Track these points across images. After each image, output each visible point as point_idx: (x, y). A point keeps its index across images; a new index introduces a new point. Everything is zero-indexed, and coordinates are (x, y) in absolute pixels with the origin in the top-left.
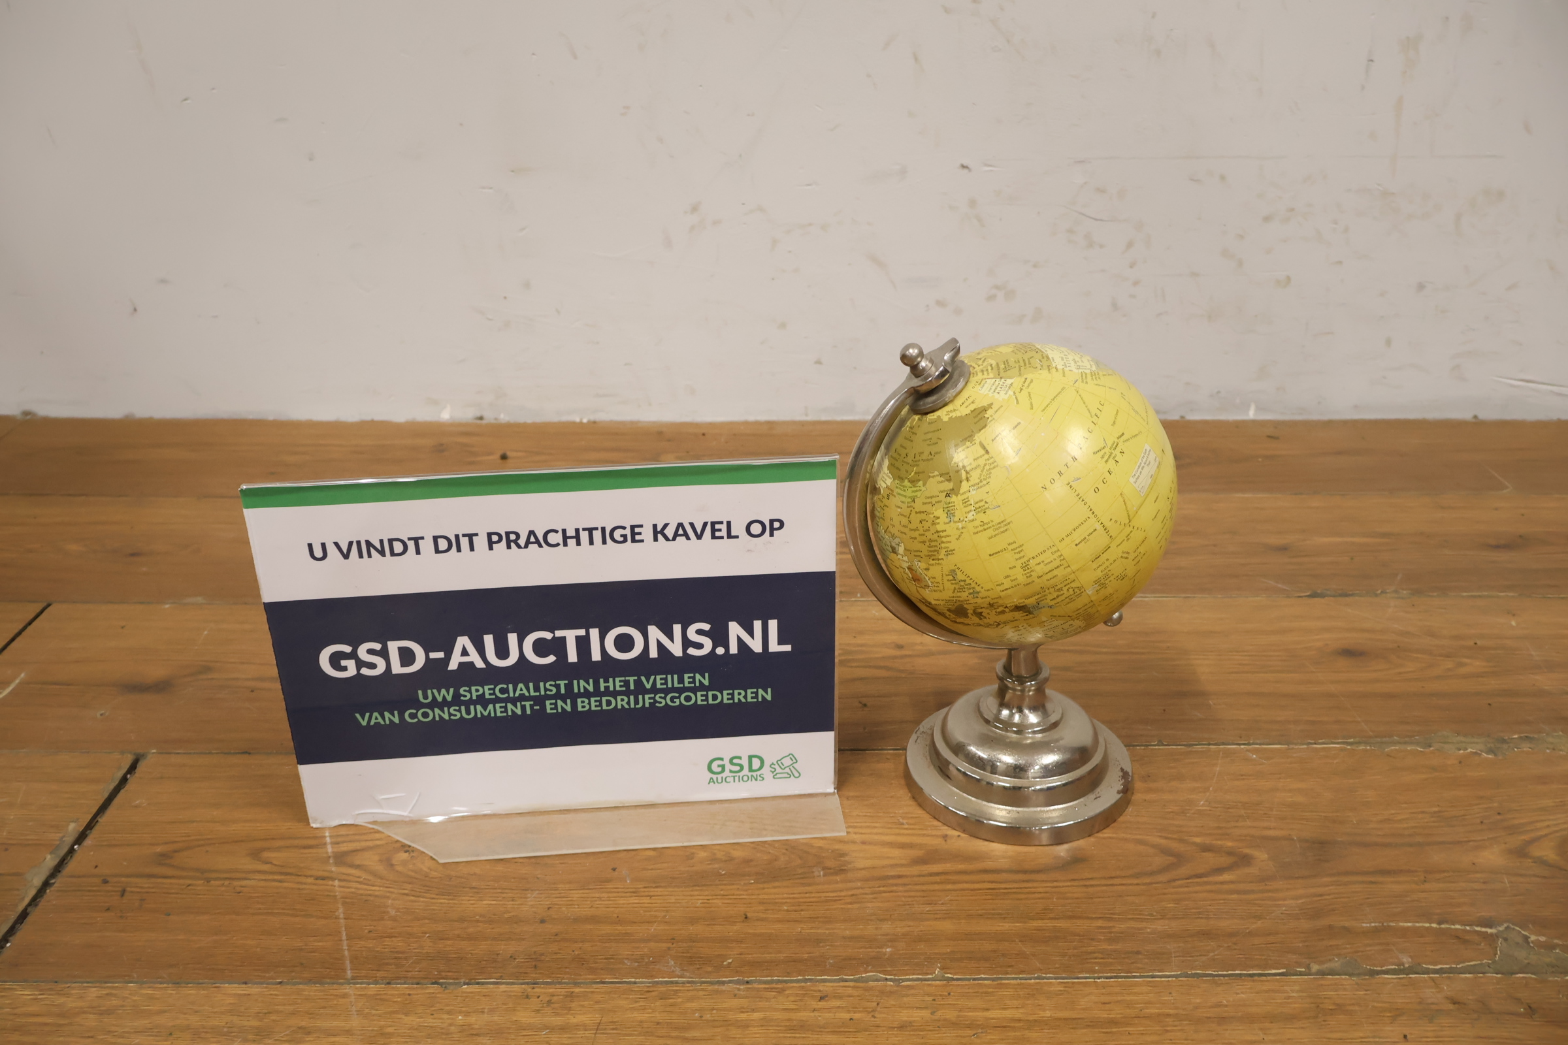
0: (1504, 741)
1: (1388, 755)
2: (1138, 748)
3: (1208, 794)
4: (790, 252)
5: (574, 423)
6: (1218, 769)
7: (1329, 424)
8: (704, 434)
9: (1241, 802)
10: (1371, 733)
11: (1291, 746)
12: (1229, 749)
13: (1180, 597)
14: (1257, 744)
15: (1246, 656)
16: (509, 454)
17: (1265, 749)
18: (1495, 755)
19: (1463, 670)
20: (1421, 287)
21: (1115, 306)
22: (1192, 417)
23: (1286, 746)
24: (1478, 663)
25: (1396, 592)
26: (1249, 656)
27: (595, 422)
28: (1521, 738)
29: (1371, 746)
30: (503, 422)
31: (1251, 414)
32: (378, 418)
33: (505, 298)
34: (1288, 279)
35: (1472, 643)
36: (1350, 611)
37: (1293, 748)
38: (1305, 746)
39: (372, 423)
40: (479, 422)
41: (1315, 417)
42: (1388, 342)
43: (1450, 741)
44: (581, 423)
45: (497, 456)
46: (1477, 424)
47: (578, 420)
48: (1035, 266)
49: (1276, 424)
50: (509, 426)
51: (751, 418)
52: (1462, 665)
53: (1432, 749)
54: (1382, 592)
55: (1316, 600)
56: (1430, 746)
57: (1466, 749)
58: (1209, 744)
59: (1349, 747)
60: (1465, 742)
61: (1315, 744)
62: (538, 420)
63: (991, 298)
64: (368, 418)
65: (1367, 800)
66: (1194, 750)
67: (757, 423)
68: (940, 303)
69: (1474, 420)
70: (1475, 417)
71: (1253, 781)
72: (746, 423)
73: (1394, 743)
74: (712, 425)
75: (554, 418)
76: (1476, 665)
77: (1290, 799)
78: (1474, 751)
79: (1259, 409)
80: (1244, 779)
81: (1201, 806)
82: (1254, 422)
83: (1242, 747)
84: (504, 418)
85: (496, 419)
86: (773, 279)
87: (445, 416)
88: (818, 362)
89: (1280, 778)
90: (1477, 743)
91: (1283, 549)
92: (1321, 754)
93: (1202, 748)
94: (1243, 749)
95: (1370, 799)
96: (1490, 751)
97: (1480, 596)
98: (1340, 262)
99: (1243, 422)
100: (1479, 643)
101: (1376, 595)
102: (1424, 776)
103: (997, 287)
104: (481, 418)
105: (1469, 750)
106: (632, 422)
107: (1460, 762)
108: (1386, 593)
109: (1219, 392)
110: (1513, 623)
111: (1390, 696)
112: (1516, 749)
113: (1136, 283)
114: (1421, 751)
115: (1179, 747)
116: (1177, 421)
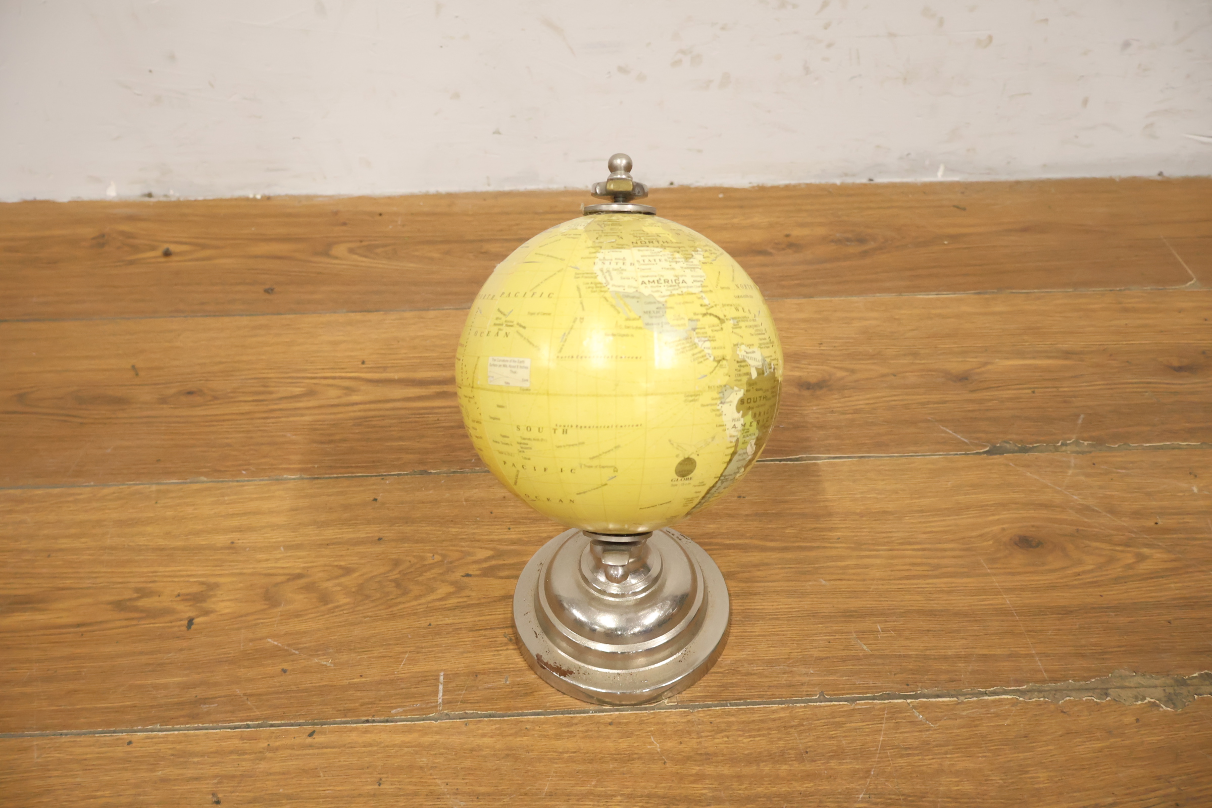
0: (1183, 683)
1: (1062, 712)
2: (798, 705)
3: (868, 780)
4: (457, 17)
5: (247, 199)
6: (881, 739)
7: (1015, 186)
8: (380, 215)
9: (903, 795)
10: (1045, 675)
11: (962, 698)
12: (895, 704)
13: (855, 457)
14: (925, 696)
15: (918, 550)
16: (173, 248)
17: (932, 704)
18: (1175, 706)
19: (1144, 567)
20: (1126, 45)
21: (807, 70)
22: (880, 180)
23: (955, 699)
24: (1159, 555)
25: (1076, 443)
26: (924, 550)
27: (269, 198)
28: (1201, 675)
29: (1044, 697)
30: (173, 199)
31: (940, 176)
32: (40, 197)
33: (150, 71)
34: (990, 38)
35: (1151, 523)
36: (1029, 474)
37: (962, 702)
38: (975, 699)
39: (34, 202)
40: (147, 199)
41: (1003, 177)
42: (1085, 102)
43: (1127, 684)
44: (255, 199)
45: (159, 253)
46: (1164, 183)
47: (251, 196)
48: (723, 29)
49: (966, 188)
50: (178, 204)
51: (432, 190)
52: (1141, 558)
53: (1108, 699)
54: (1062, 444)
55: (997, 459)
56: (1107, 695)
57: (1144, 698)
58: (874, 698)
59: (1021, 699)
60: (1143, 686)
61: (986, 694)
62: (210, 196)
63: (677, 63)
64: (30, 197)
65: (1036, 786)
66: (857, 707)
67: (438, 196)
68: (622, 70)
69: (1159, 178)
70: (1160, 174)
71: (917, 758)
72: (426, 196)
73: (1069, 690)
74: (390, 200)
75: (227, 194)
76: (1157, 558)
77: (956, 788)
78: (1153, 700)
79: (948, 170)
80: (908, 755)
81: (862, 802)
82: (941, 184)
83: (909, 701)
84: (174, 194)
85: (166, 196)
86: (441, 47)
87: (112, 193)
88: (497, 132)
89: (946, 753)
90: (1155, 687)
91: (963, 378)
92: (992, 711)
93: (865, 704)
94: (909, 704)
95: (1041, 786)
96: (1170, 700)
97: (1161, 448)
98: (1046, 20)
99: (931, 185)
100: (1160, 522)
101: (1056, 449)
102: (1098, 745)
103: (683, 52)
104: (150, 195)
105: (1148, 699)
106: (308, 197)
107: (1137, 720)
108: (1066, 445)
109: (909, 154)
110: (1195, 490)
111: (1066, 612)
112: (1196, 696)
113: (830, 46)
114: (1097, 703)
115: (841, 703)
116: (865, 185)
